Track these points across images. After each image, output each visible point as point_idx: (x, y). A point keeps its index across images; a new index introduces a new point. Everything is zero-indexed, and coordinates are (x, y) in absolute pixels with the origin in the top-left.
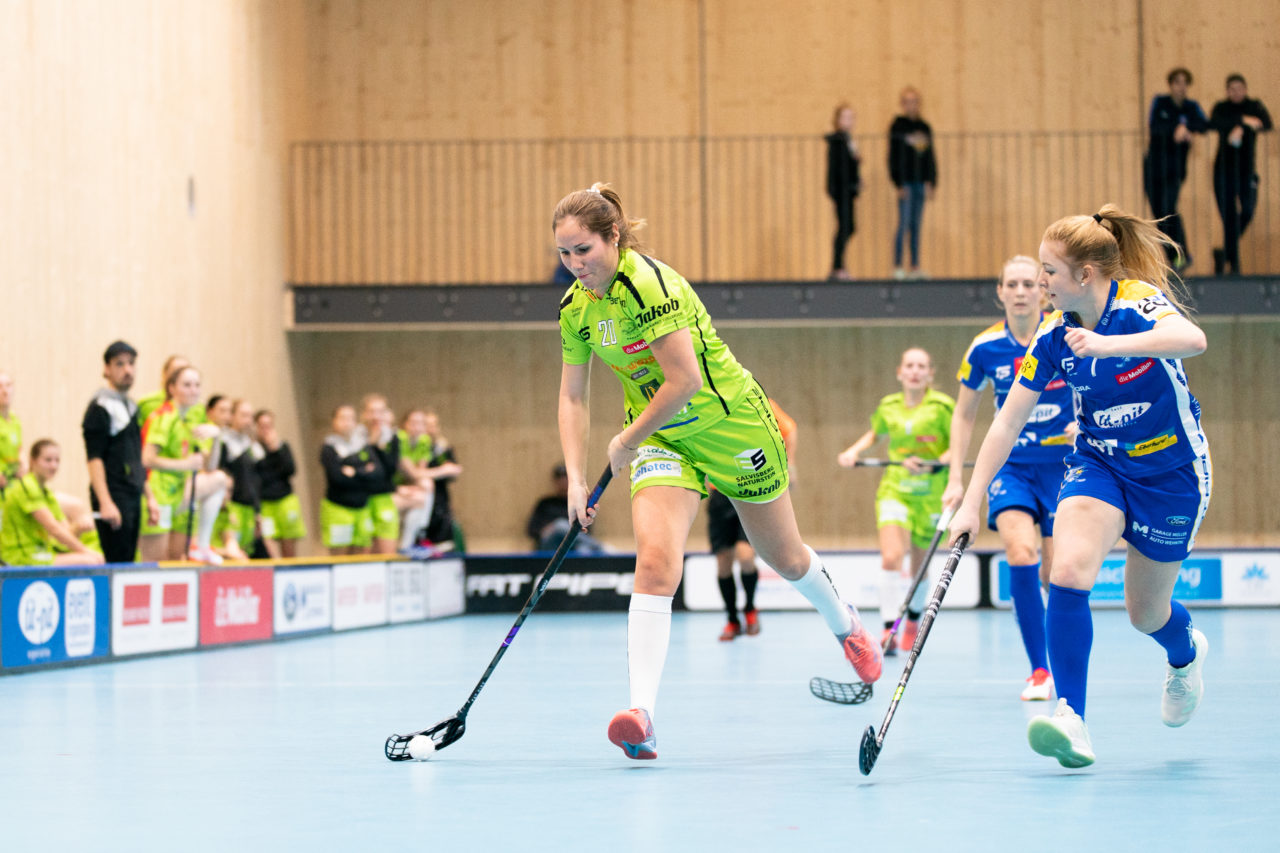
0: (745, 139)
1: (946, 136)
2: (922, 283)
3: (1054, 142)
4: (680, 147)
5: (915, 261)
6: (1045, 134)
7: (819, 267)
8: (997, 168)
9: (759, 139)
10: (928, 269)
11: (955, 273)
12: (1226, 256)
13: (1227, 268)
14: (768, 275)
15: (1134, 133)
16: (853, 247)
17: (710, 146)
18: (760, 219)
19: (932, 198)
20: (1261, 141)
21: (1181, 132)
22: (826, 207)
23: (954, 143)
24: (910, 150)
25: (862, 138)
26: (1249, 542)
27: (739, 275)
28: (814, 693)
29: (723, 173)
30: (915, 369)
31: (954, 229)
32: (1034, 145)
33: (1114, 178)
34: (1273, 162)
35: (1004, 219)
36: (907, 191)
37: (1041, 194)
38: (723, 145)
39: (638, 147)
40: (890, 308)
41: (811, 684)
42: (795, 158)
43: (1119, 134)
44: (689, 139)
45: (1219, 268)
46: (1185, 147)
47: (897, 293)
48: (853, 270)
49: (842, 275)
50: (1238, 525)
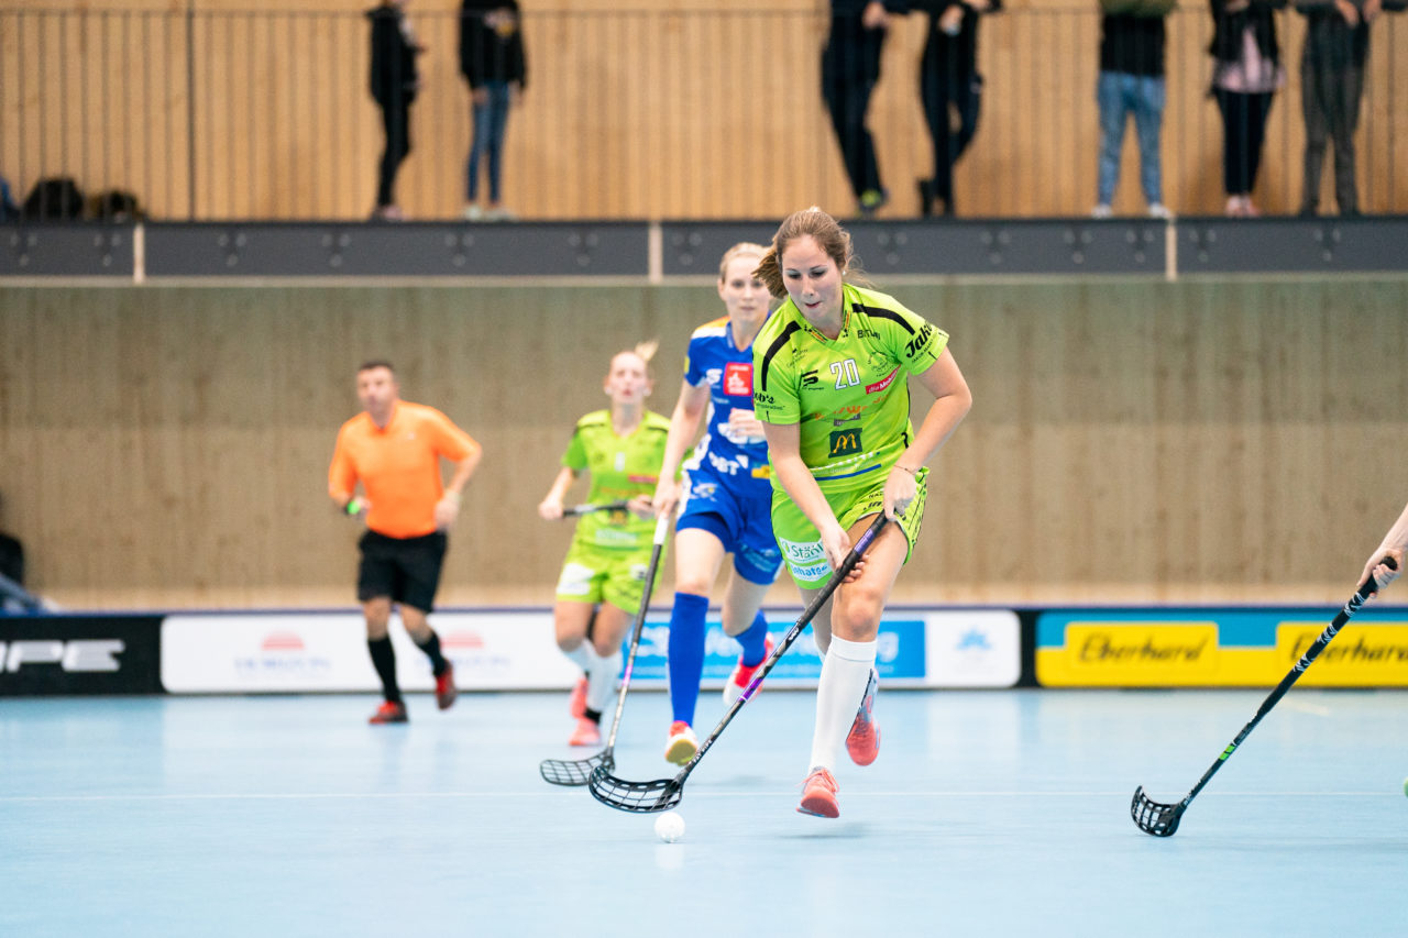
0: (251, 15)
1: (541, 15)
2: (504, 225)
3: (694, 25)
4: (157, 24)
5: (494, 195)
6: (681, 14)
7: (358, 201)
8: (613, 63)
9: (271, 15)
10: (513, 206)
11: (553, 212)
12: (937, 189)
13: (938, 207)
14: (284, 212)
15: (806, 13)
16: (406, 174)
17: (199, 23)
18: (272, 131)
19: (521, 104)
20: (988, 28)
21: (874, 14)
22: (369, 116)
23: (551, 25)
24: (490, 33)
25: (420, 15)
26: (965, 596)
27: (242, 212)
28: (547, 779)
29: (219, 63)
30: (628, 377)
31: (551, 147)
32: (666, 29)
33: (778, 79)
34: (1004, 56)
35: (623, 135)
36: (484, 94)
37: (675, 101)
38: (219, 24)
39: (94, 24)
40: (459, 261)
41: (542, 768)
42: (322, 43)
43: (786, 14)
44: (169, 14)
45: (926, 207)
46: (879, 35)
47: (469, 239)
48: (407, 206)
49: (391, 213)
50: (950, 572)
